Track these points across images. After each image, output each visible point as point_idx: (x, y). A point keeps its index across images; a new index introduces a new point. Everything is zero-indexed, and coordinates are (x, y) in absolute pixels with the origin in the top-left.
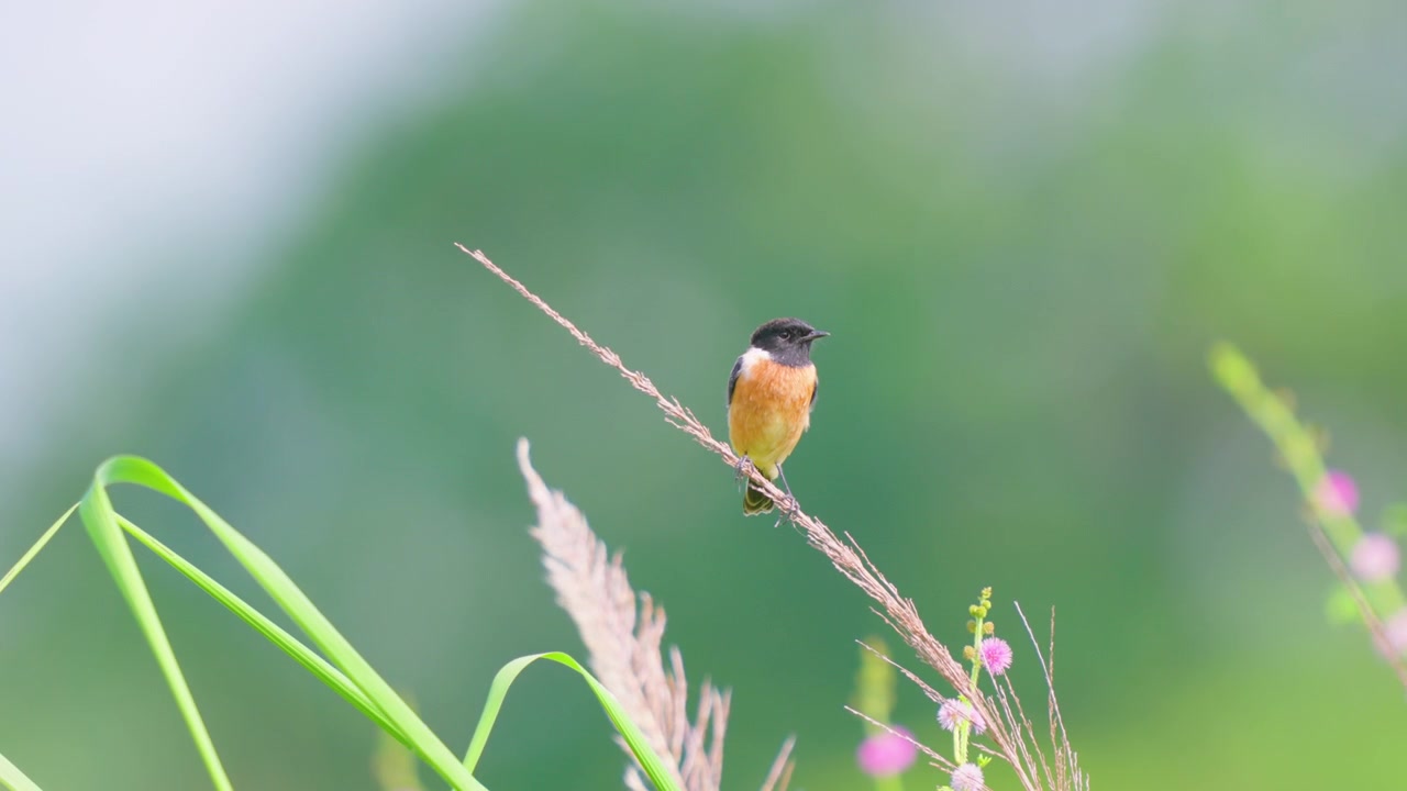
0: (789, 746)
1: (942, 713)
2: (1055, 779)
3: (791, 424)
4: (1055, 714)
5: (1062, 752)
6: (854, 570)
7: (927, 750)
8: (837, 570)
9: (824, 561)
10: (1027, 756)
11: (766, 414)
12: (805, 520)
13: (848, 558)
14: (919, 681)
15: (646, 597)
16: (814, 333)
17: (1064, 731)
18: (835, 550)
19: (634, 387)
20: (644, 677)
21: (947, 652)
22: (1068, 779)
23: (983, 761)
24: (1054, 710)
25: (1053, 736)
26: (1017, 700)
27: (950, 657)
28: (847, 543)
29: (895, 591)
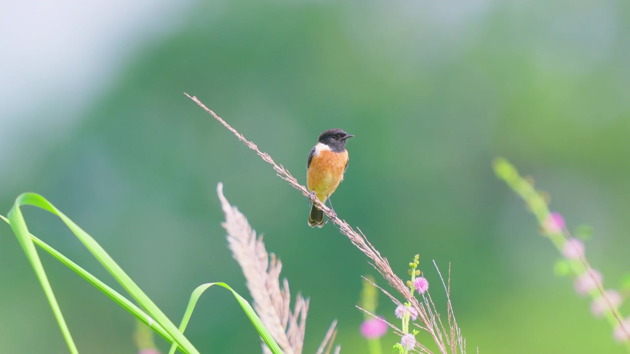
0: (334, 324)
1: (397, 311)
2: (450, 339)
3: (334, 178)
4: (450, 311)
5: (454, 328)
6: (360, 244)
7: (393, 326)
8: (353, 244)
9: (347, 240)
10: (437, 329)
11: (324, 173)
12: (339, 221)
13: (358, 239)
14: (389, 295)
15: (273, 255)
16: (347, 136)
17: (454, 318)
18: (352, 235)
19: (263, 160)
20: (271, 291)
21: (402, 282)
22: (456, 340)
23: (416, 332)
24: (450, 309)
25: (450, 321)
26: (433, 304)
27: (403, 284)
28: (358, 232)
29: (379, 254)
